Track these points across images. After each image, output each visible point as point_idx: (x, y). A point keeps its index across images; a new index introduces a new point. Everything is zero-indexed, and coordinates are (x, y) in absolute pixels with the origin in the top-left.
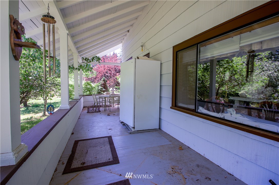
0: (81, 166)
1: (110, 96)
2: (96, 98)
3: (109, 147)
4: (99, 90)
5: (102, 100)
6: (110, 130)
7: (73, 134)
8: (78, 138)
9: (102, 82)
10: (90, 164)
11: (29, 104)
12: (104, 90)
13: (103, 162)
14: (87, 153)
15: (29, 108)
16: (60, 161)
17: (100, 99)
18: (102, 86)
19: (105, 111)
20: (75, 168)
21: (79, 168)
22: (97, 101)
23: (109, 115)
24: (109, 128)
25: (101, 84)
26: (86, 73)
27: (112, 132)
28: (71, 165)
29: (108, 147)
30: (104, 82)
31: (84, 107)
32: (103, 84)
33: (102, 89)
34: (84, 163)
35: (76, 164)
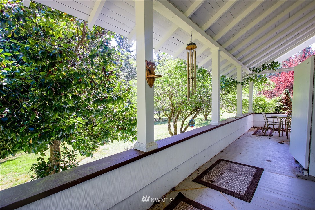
0: (209, 183)
1: (288, 116)
2: (266, 118)
3: (251, 179)
4: (277, 107)
5: (277, 121)
6: (268, 162)
7: (222, 152)
8: (225, 157)
9: (283, 96)
10: (218, 186)
11: (209, 118)
12: (286, 107)
13: (231, 190)
14: (222, 174)
15: (208, 122)
16: (197, 170)
17: (274, 119)
18: (282, 102)
19: (279, 136)
20: (203, 181)
21: (206, 183)
22: (267, 121)
23: (282, 142)
24: (268, 158)
25: (280, 98)
26: (259, 86)
27: (269, 165)
28: (202, 177)
29: (249, 179)
30: (286, 96)
31: (253, 127)
32: (285, 99)
33: (282, 105)
34: (212, 181)
35: (206, 179)
